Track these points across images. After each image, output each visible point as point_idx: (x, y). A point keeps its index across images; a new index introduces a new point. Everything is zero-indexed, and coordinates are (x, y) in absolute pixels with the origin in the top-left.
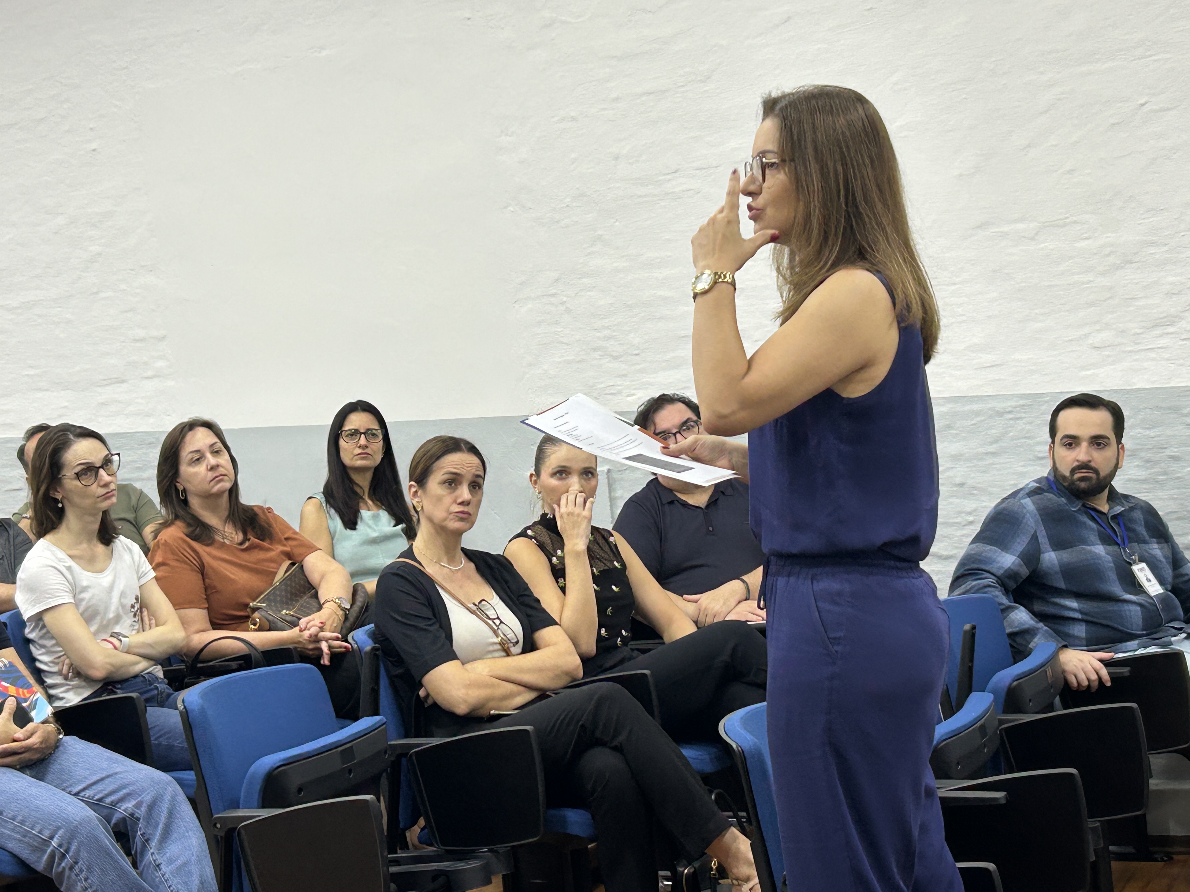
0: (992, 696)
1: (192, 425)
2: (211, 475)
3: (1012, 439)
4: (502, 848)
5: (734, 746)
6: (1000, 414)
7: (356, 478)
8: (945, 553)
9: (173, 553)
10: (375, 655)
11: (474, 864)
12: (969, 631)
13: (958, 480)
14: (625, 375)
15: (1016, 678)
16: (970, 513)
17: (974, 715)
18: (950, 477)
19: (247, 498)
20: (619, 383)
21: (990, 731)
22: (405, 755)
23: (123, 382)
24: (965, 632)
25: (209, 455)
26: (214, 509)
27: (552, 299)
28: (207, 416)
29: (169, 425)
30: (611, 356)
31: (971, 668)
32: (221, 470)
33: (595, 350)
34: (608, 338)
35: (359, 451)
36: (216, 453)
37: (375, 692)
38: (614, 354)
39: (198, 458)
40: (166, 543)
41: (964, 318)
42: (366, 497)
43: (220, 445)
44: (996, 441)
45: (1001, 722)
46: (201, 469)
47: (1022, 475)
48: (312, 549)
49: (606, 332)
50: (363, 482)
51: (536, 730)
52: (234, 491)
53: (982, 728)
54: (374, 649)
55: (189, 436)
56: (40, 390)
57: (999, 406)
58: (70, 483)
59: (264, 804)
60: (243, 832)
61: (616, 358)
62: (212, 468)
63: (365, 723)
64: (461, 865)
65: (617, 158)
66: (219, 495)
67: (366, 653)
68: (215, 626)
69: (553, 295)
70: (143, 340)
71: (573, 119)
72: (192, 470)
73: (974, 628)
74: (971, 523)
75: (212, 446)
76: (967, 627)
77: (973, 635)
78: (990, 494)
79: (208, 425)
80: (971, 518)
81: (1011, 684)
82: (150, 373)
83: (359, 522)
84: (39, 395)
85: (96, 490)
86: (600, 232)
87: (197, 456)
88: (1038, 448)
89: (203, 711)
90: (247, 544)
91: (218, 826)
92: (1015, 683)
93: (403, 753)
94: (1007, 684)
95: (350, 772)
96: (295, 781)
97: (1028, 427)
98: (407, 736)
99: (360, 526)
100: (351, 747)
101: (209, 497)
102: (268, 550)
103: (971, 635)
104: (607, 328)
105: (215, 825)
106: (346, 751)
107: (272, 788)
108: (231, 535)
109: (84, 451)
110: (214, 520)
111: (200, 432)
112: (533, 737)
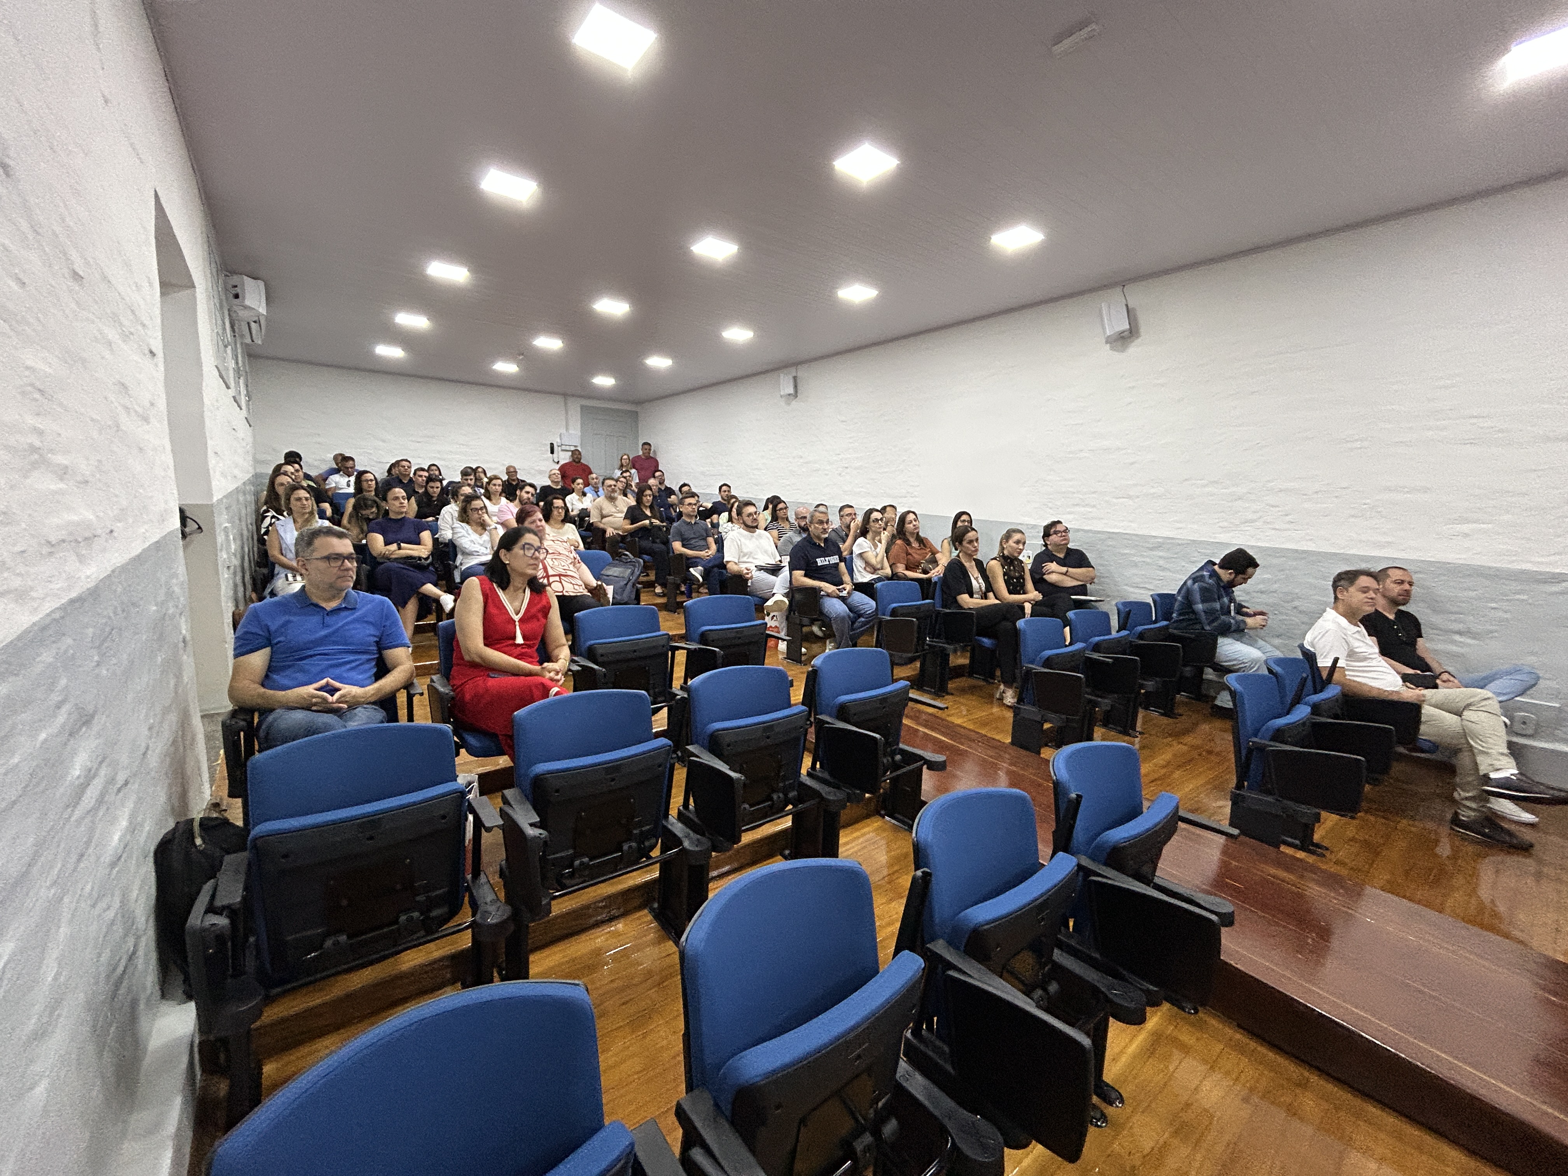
1: (909, 512)
2: (915, 527)
6: (1179, 545)
11: (951, 647)
21: (1122, 643)
25: (914, 522)
26: (913, 537)
28: (912, 510)
36: (916, 521)
39: (911, 522)
43: (916, 519)
44: (1176, 554)
46: (911, 525)
48: (938, 552)
52: (918, 533)
55: (909, 516)
58: (872, 524)
66: (915, 533)
68: (907, 569)
72: (909, 525)
75: (914, 519)
79: (914, 513)
81: (1141, 631)
85: (877, 526)
95: (920, 613)
101: (912, 534)
102: (925, 550)
103: (1129, 613)
106: (918, 607)
107: (894, 612)
108: (915, 545)
109: (876, 515)
110: (912, 540)
111: (911, 514)
112: (975, 615)
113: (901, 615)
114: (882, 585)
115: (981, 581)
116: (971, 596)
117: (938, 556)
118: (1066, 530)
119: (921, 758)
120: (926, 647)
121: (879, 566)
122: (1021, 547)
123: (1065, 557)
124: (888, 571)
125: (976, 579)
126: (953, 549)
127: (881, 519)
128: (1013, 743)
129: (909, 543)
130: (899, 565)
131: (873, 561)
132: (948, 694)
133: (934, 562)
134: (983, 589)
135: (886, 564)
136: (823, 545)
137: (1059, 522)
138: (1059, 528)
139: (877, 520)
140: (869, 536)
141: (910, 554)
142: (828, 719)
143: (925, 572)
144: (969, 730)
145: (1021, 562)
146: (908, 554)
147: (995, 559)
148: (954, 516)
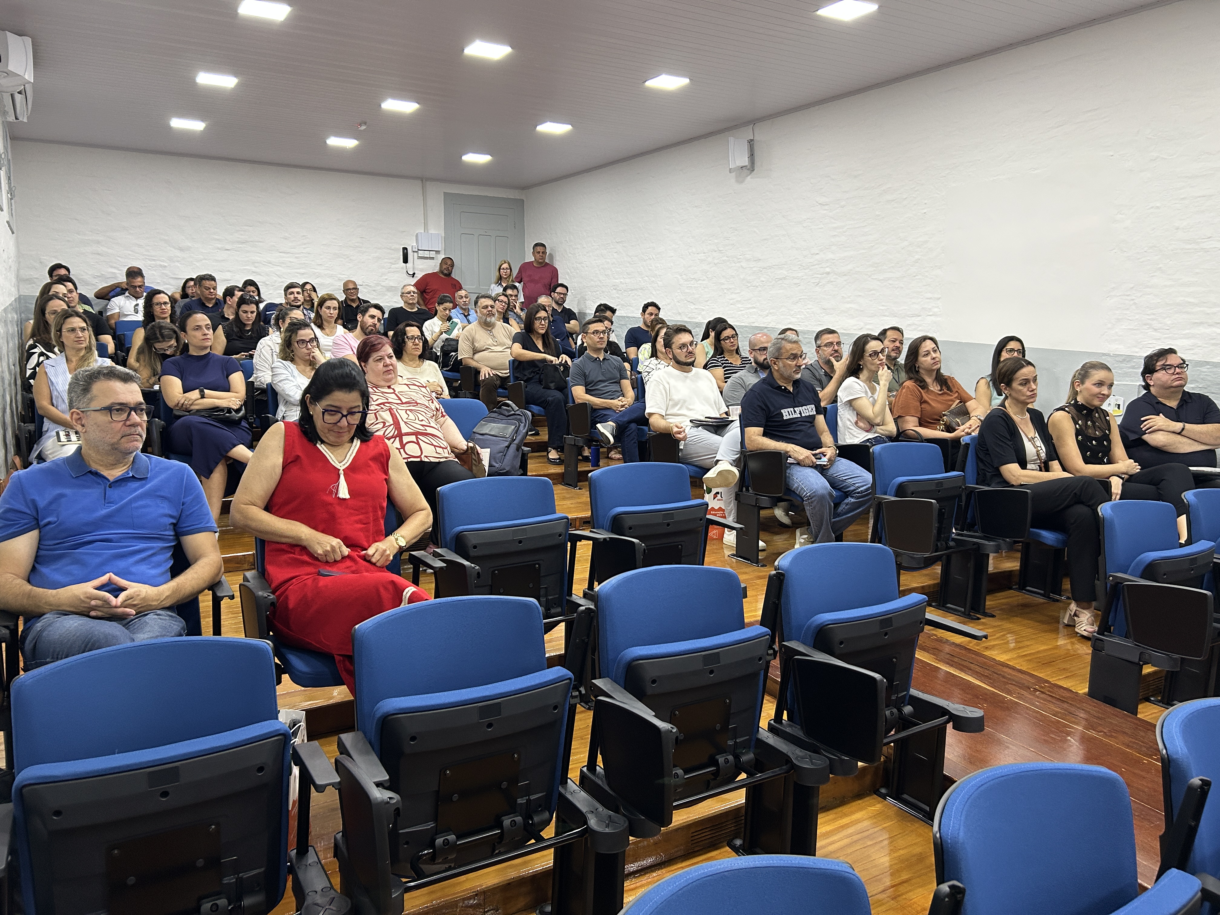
1: (925, 338)
2: (933, 361)
4: (1007, 540)
10: (966, 446)
11: (992, 543)
14: (1159, 339)
22: (973, 491)
23: (919, 316)
25: (932, 353)
26: (930, 376)
27: (1127, 297)
28: (930, 335)
33: (1145, 324)
34: (1153, 320)
36: (935, 351)
37: (964, 462)
39: (928, 354)
46: (928, 359)
48: (971, 399)
49: (1153, 317)
52: (938, 370)
54: (968, 444)
55: (923, 344)
56: (885, 316)
58: (866, 357)
59: (896, 495)
61: (1156, 330)
62: (934, 359)
63: (956, 473)
64: (987, 543)
65: (1177, 229)
66: (934, 370)
68: (921, 425)
69: (1128, 295)
70: (931, 298)
71: (1158, 207)
72: (924, 359)
75: (933, 349)
79: (931, 339)
82: (931, 314)
84: (885, 318)
85: (875, 360)
86: (1160, 266)
87: (926, 353)
90: (942, 392)
95: (934, 490)
96: (911, 488)
100: (943, 481)
101: (929, 371)
102: (950, 395)
104: (1154, 314)
106: (939, 483)
107: (901, 490)
108: (934, 387)
109: (873, 345)
110: (929, 380)
111: (928, 342)
112: (1029, 496)
113: (913, 494)
114: (883, 448)
115: (1039, 443)
116: (1023, 466)
117: (970, 404)
118: (1183, 364)
119: (944, 712)
120: (952, 544)
121: (878, 420)
122: (1105, 391)
123: (1180, 406)
124: (891, 427)
125: (1032, 440)
126: (995, 393)
127: (882, 351)
128: (1092, 693)
129: (923, 385)
130: (908, 418)
131: (869, 412)
132: (986, 615)
133: (965, 413)
134: (1043, 455)
135: (889, 418)
136: (791, 389)
137: (1172, 351)
138: (1172, 360)
139: (876, 353)
140: (864, 375)
141: (925, 402)
142: (801, 648)
143: (949, 429)
144: (1020, 671)
145: (1105, 414)
146: (923, 402)
147: (1061, 409)
148: (996, 344)
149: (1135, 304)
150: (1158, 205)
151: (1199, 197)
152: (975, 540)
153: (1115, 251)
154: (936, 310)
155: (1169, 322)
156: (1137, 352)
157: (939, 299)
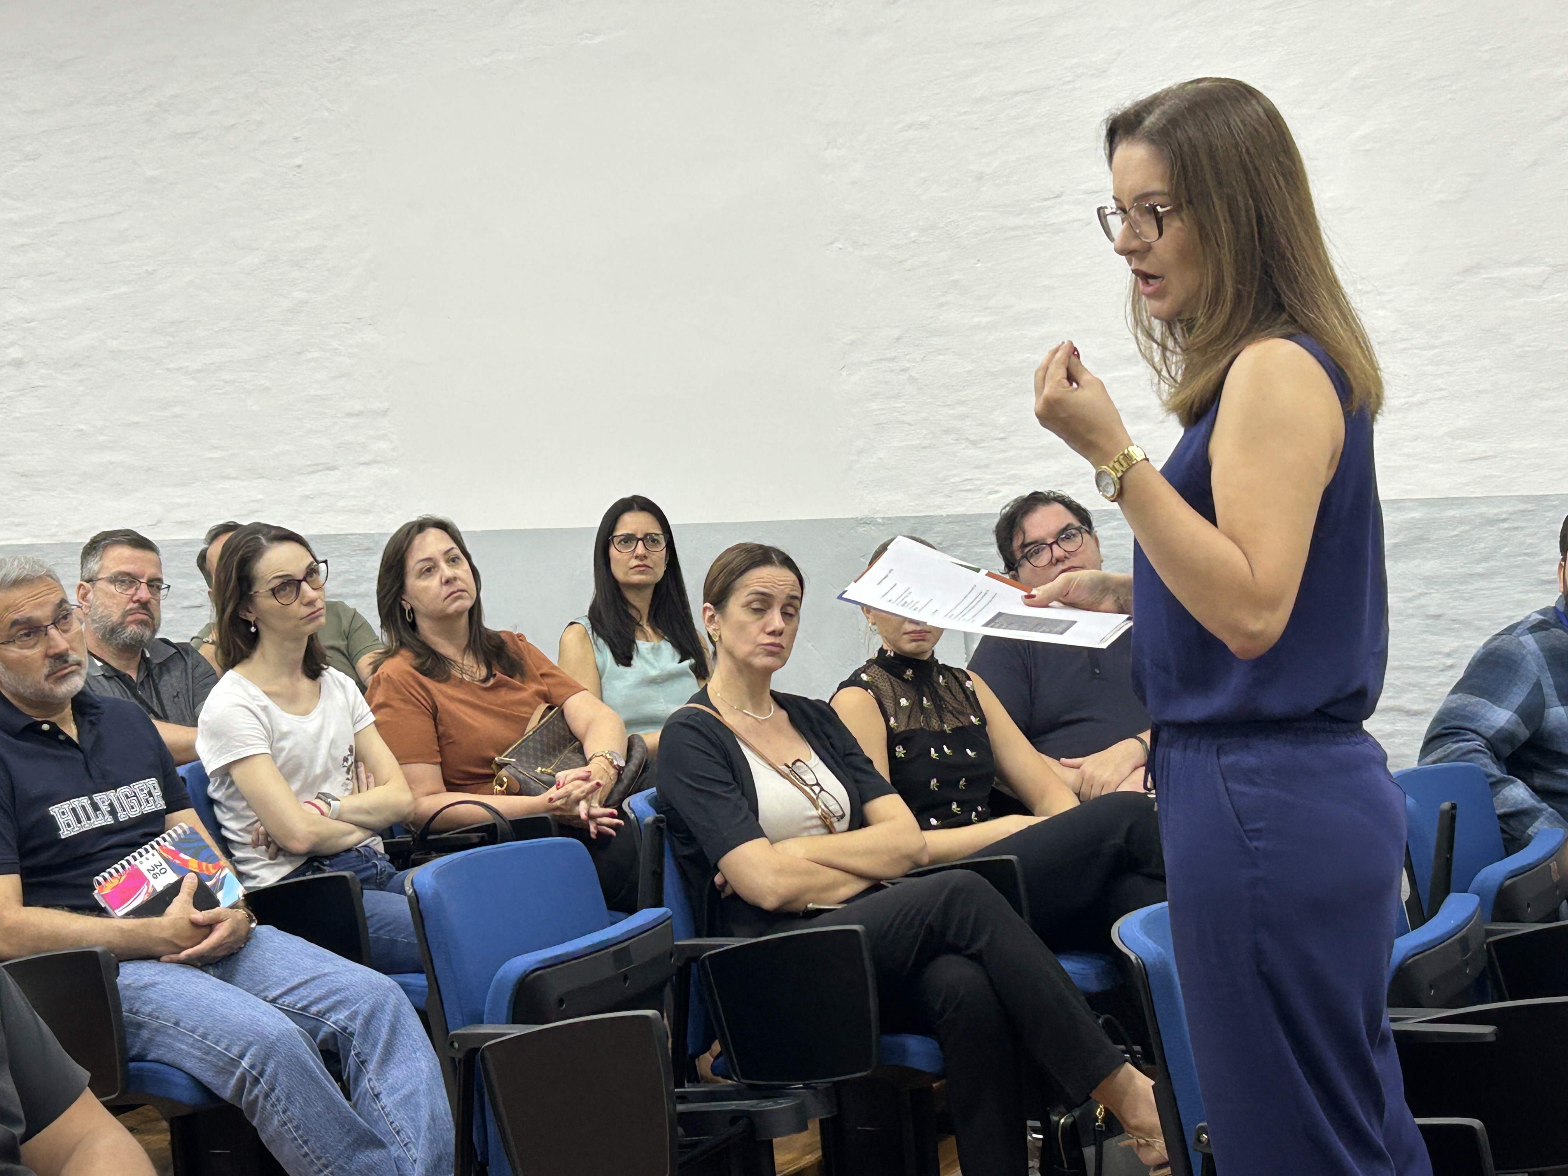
0: (1476, 899)
1: (421, 526)
2: (446, 590)
3: (1508, 556)
4: (822, 1083)
5: (1133, 957)
7: (631, 596)
8: (1415, 707)
9: (398, 692)
10: (658, 827)
11: (784, 1104)
12: (1447, 812)
13: (1432, 610)
14: (987, 466)
15: (1510, 875)
16: (1448, 655)
17: (1453, 923)
18: (1423, 606)
19: (492, 621)
20: (978, 476)
21: (1473, 946)
22: (695, 959)
23: (334, 468)
24: (1443, 813)
25: (443, 565)
26: (450, 635)
27: (891, 365)
29: (392, 525)
30: (967, 439)
31: (1449, 861)
32: (459, 584)
33: (947, 432)
34: (963, 417)
35: (635, 562)
36: (452, 561)
38: (972, 438)
39: (430, 568)
40: (389, 679)
41: (1444, 393)
42: (644, 623)
43: (457, 551)
45: (1489, 933)
46: (433, 583)
47: (1520, 604)
48: (576, 689)
49: (963, 409)
50: (641, 603)
51: (867, 929)
52: (475, 612)
53: (1464, 941)
54: (657, 821)
55: (418, 540)
57: (1491, 511)
58: (264, 601)
59: (516, 1019)
60: (488, 1055)
61: (974, 443)
62: (448, 582)
63: (645, 916)
64: (768, 1105)
65: (980, 177)
66: (456, 616)
67: (646, 825)
68: (451, 786)
69: (893, 359)
70: (359, 414)
71: (924, 126)
72: (422, 583)
73: (1454, 807)
74: (1451, 667)
75: (447, 552)
76: (1446, 805)
77: (1453, 818)
78: (1478, 628)
79: (443, 526)
80: (1449, 662)
81: (1502, 884)
82: (367, 458)
83: (635, 657)
84: (226, 484)
85: (298, 609)
86: (956, 277)
87: (428, 565)
88: (1544, 568)
89: (437, 895)
90: (492, 681)
91: (456, 1045)
92: (1508, 882)
93: (692, 957)
94: (1498, 883)
95: (626, 978)
96: (556, 988)
97: (1529, 540)
98: (698, 935)
99: (636, 661)
100: (628, 947)
101: (444, 620)
102: (519, 689)
103: (1450, 819)
104: (963, 403)
105: (452, 1044)
106: (621, 952)
107: (525, 1000)
110: (449, 649)
111: (432, 534)
112: (863, 940)
113: (561, 1002)
136: (71, 731)
148: (598, 524)
149: (912, 380)
150: (924, 119)
151: (1016, 93)
152: (733, 1105)
153: (838, 245)
154: (384, 445)
155: (1002, 420)
156: (939, 507)
157: (385, 413)
